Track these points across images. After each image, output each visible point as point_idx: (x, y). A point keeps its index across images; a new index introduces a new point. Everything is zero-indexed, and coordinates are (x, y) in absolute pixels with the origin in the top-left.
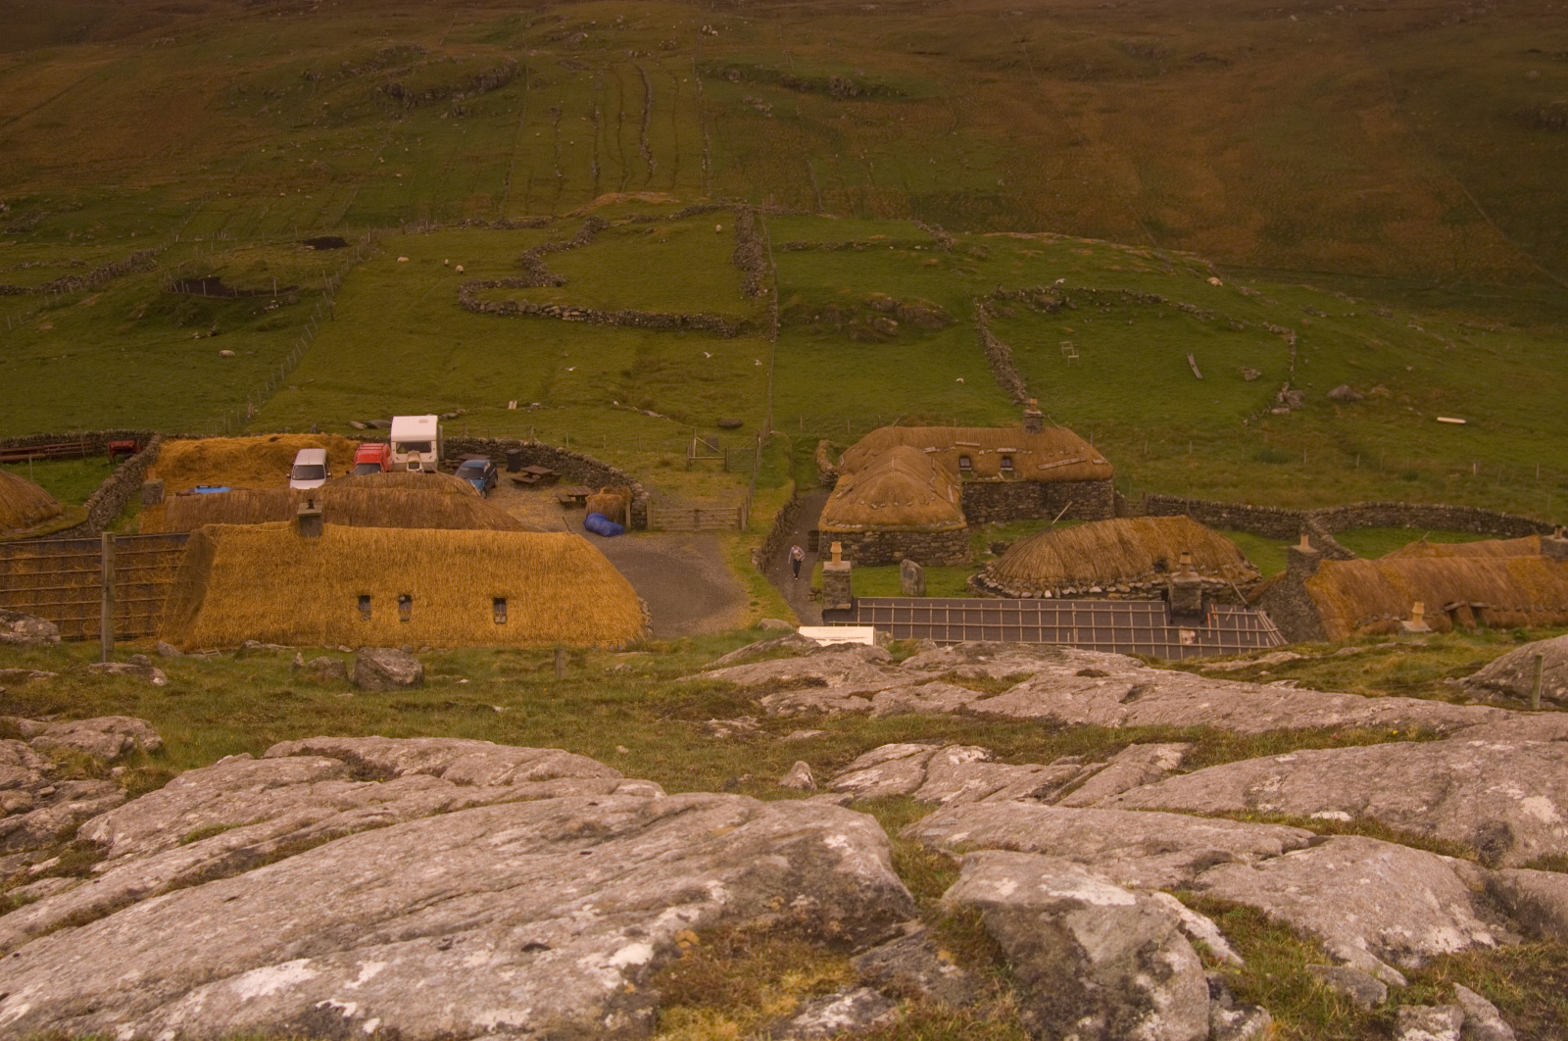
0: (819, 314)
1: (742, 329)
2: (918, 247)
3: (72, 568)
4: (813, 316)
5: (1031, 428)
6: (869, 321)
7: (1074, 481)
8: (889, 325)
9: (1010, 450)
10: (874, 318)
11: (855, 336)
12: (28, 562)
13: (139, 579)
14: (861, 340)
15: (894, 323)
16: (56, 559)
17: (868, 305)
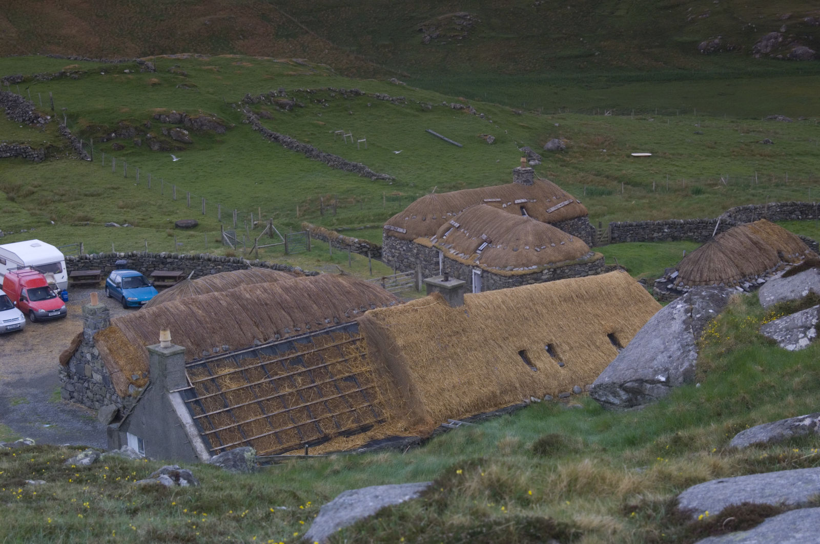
0: (115, 132)
1: (49, 153)
2: (127, 71)
3: (277, 374)
4: (109, 134)
5: (527, 181)
6: (166, 133)
7: (571, 219)
8: (183, 134)
9: (523, 201)
10: (169, 130)
11: (156, 147)
12: (232, 377)
13: (340, 372)
14: (162, 149)
15: (186, 132)
16: (256, 368)
17: (157, 119)
